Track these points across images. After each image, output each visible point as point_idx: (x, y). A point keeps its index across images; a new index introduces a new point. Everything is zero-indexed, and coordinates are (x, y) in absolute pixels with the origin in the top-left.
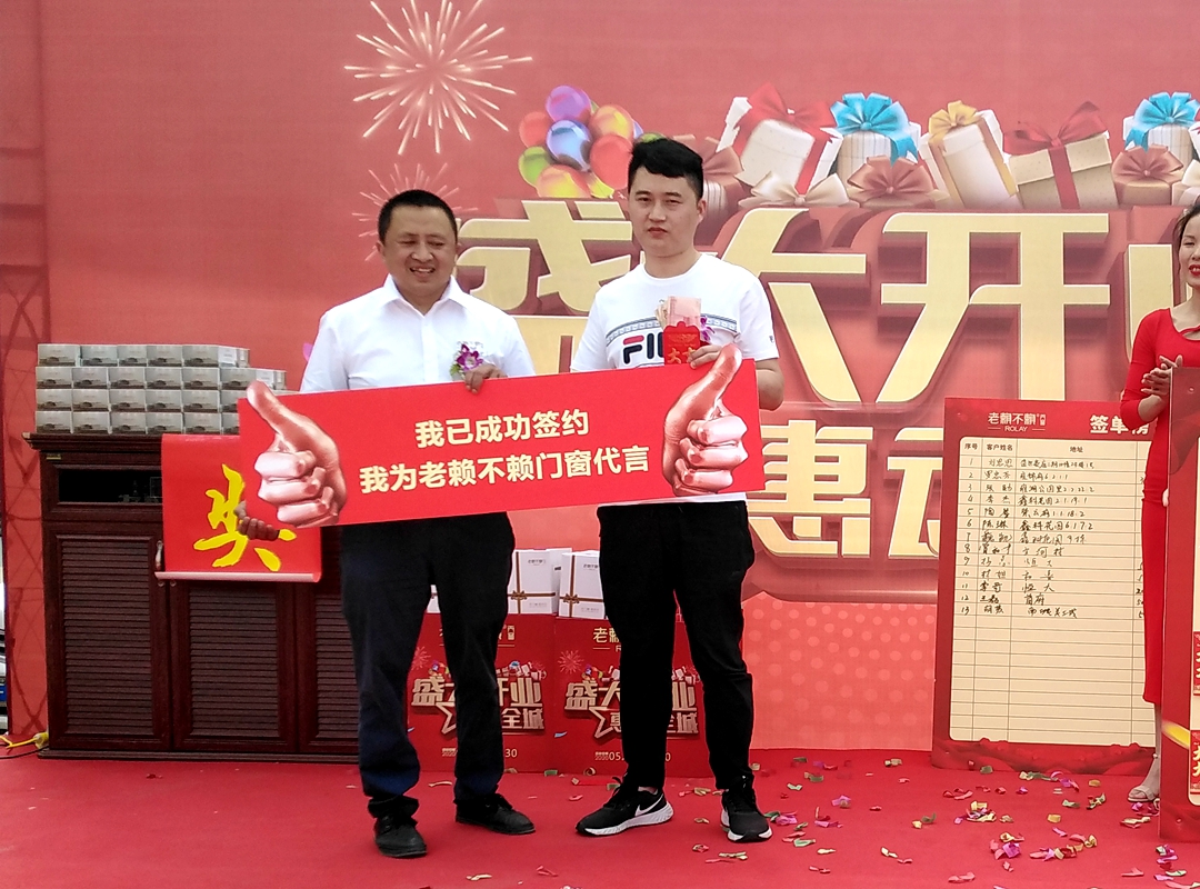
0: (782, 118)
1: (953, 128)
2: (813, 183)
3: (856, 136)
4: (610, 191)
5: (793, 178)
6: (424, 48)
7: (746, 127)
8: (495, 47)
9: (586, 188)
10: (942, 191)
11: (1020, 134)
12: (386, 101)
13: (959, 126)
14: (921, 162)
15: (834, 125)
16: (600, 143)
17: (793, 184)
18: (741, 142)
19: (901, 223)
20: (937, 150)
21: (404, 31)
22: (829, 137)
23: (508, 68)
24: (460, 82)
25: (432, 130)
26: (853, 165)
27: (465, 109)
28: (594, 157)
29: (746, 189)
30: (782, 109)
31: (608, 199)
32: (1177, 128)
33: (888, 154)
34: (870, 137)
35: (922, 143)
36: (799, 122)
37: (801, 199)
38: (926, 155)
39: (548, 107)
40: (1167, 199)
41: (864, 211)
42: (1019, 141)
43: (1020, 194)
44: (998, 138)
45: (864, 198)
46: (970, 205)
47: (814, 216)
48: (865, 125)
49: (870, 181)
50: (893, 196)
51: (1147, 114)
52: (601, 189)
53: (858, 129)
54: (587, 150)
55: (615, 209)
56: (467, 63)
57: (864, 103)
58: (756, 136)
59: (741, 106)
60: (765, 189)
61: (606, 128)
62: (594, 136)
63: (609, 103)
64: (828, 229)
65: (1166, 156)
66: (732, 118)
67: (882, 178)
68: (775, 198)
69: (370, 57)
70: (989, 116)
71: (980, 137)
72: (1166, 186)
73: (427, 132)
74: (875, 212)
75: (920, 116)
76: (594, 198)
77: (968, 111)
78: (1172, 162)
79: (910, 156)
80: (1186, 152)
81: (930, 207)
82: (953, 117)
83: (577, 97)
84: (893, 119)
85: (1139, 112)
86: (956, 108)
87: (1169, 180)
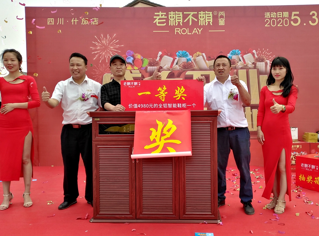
0: (168, 55)
1: (198, 56)
2: (173, 66)
3: (180, 58)
4: (137, 68)
5: (169, 65)
6: (104, 44)
7: (161, 57)
8: (117, 44)
9: (133, 68)
10: (196, 67)
11: (209, 57)
12: (98, 53)
13: (199, 56)
14: (192, 62)
15: (177, 56)
16: (135, 60)
17: (170, 67)
18: (160, 59)
19: (189, 73)
20: (195, 60)
21: (101, 41)
22: (176, 58)
23: (119, 47)
24: (111, 50)
25: (106, 58)
26: (180, 63)
27: (112, 54)
28: (134, 62)
29: (161, 68)
30: (167, 53)
31: (137, 70)
32: (237, 56)
33: (186, 61)
34: (183, 58)
35: (192, 59)
36: (170, 56)
37: (171, 69)
38: (193, 61)
39: (126, 54)
40: (235, 68)
41: (182, 71)
42: (209, 58)
43: (209, 68)
44: (205, 58)
45: (182, 69)
46: (201, 69)
47: (173, 72)
48: (182, 56)
49: (183, 66)
50: (187, 68)
51: (231, 53)
52: (136, 68)
53: (181, 57)
54: (133, 61)
55: (138, 71)
56: (112, 46)
57: (182, 53)
58: (163, 58)
59: (160, 53)
60: (165, 68)
61: (137, 57)
62: (134, 59)
63: (137, 53)
64: (176, 74)
65: (235, 60)
66: (159, 55)
67: (185, 65)
68: (166, 69)
69: (95, 46)
70: (204, 54)
71: (202, 58)
72: (235, 66)
73: (105, 59)
74: (184, 71)
75: (192, 54)
76: (134, 70)
77: (200, 53)
78: (236, 61)
79: (190, 61)
80: (239, 60)
81: (194, 70)
82: (197, 54)
83: (131, 52)
84: (187, 55)
85: (230, 53)
86: (198, 53)
87: (236, 65)
